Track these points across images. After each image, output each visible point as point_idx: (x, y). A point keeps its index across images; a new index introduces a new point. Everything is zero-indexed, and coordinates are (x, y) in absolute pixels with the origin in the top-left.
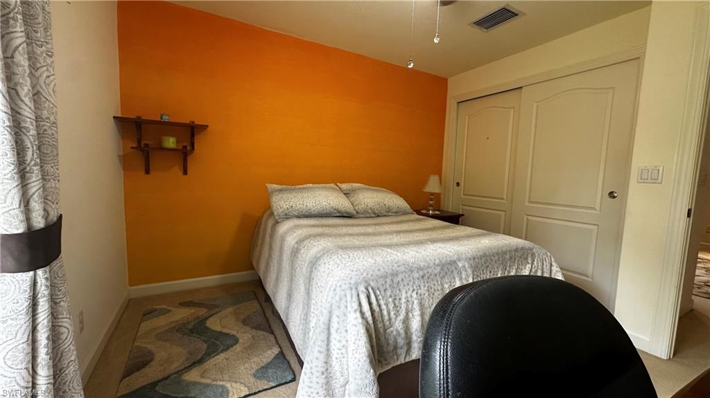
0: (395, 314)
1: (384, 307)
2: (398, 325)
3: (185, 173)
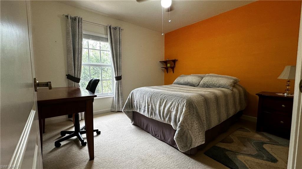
1: (134, 97)
2: (136, 102)
3: (173, 73)
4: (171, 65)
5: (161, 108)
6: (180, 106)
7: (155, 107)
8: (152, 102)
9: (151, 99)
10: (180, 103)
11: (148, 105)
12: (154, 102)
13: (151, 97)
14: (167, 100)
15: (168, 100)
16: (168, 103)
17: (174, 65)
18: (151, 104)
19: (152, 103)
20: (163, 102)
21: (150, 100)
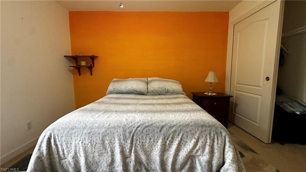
0: (67, 152)
1: (59, 146)
2: (70, 159)
3: (92, 75)
4: (87, 63)
5: (166, 156)
6: (218, 144)
7: (148, 157)
8: (139, 148)
9: (132, 143)
10: (216, 137)
11: (125, 158)
12: (143, 146)
13: (133, 138)
14: (182, 137)
15: (185, 136)
16: (186, 142)
17: (91, 64)
18: (133, 154)
19: (136, 152)
20: (171, 142)
21: (129, 145)
